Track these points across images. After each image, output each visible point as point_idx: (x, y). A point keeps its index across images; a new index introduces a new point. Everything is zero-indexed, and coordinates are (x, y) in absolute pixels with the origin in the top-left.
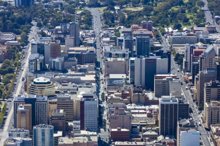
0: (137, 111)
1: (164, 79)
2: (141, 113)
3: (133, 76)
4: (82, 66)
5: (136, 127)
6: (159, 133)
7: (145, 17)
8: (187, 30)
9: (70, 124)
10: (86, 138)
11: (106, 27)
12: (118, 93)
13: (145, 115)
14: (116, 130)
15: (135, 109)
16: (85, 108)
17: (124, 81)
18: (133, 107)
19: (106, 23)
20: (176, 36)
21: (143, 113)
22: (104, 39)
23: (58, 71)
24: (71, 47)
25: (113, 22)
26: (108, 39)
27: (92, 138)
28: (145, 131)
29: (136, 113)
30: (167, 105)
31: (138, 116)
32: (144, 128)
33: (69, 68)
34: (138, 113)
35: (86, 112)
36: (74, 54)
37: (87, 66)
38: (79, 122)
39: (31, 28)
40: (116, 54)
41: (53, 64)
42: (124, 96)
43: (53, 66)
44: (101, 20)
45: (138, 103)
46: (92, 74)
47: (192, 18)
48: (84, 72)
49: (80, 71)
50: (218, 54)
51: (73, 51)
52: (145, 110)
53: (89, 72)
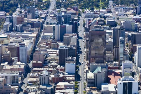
0: (52, 52)
1: (68, 36)
2: (54, 54)
3: (54, 34)
4: (32, 29)
5: (47, 61)
6: (58, 64)
7: (78, 4)
8: (96, 11)
9: (13, 58)
10: (18, 66)
11: (55, 9)
12: (45, 43)
13: (56, 55)
14: (35, 62)
15: (51, 51)
16: (20, 50)
17: (50, 37)
18: (50, 51)
19: (57, 7)
20: (88, 14)
21: (55, 54)
22: (51, 15)
23: (18, 31)
24: (30, 19)
25: (60, 6)
26: (53, 15)
27: (21, 66)
28: (51, 63)
29: (51, 53)
30: (62, 49)
31: (52, 55)
32: (51, 61)
33: (25, 30)
34: (53, 53)
35: (21, 53)
36: (30, 23)
37: (34, 29)
38: (17, 58)
39: (16, 9)
40: (51, 23)
41: (16, 28)
42: (47, 45)
43: (16, 29)
44: (55, 5)
45: (54, 48)
46: (36, 33)
47: (102, 5)
48: (32, 32)
49: (30, 31)
50: (106, 23)
51: (30, 21)
52: (56, 52)
53: (35, 32)
